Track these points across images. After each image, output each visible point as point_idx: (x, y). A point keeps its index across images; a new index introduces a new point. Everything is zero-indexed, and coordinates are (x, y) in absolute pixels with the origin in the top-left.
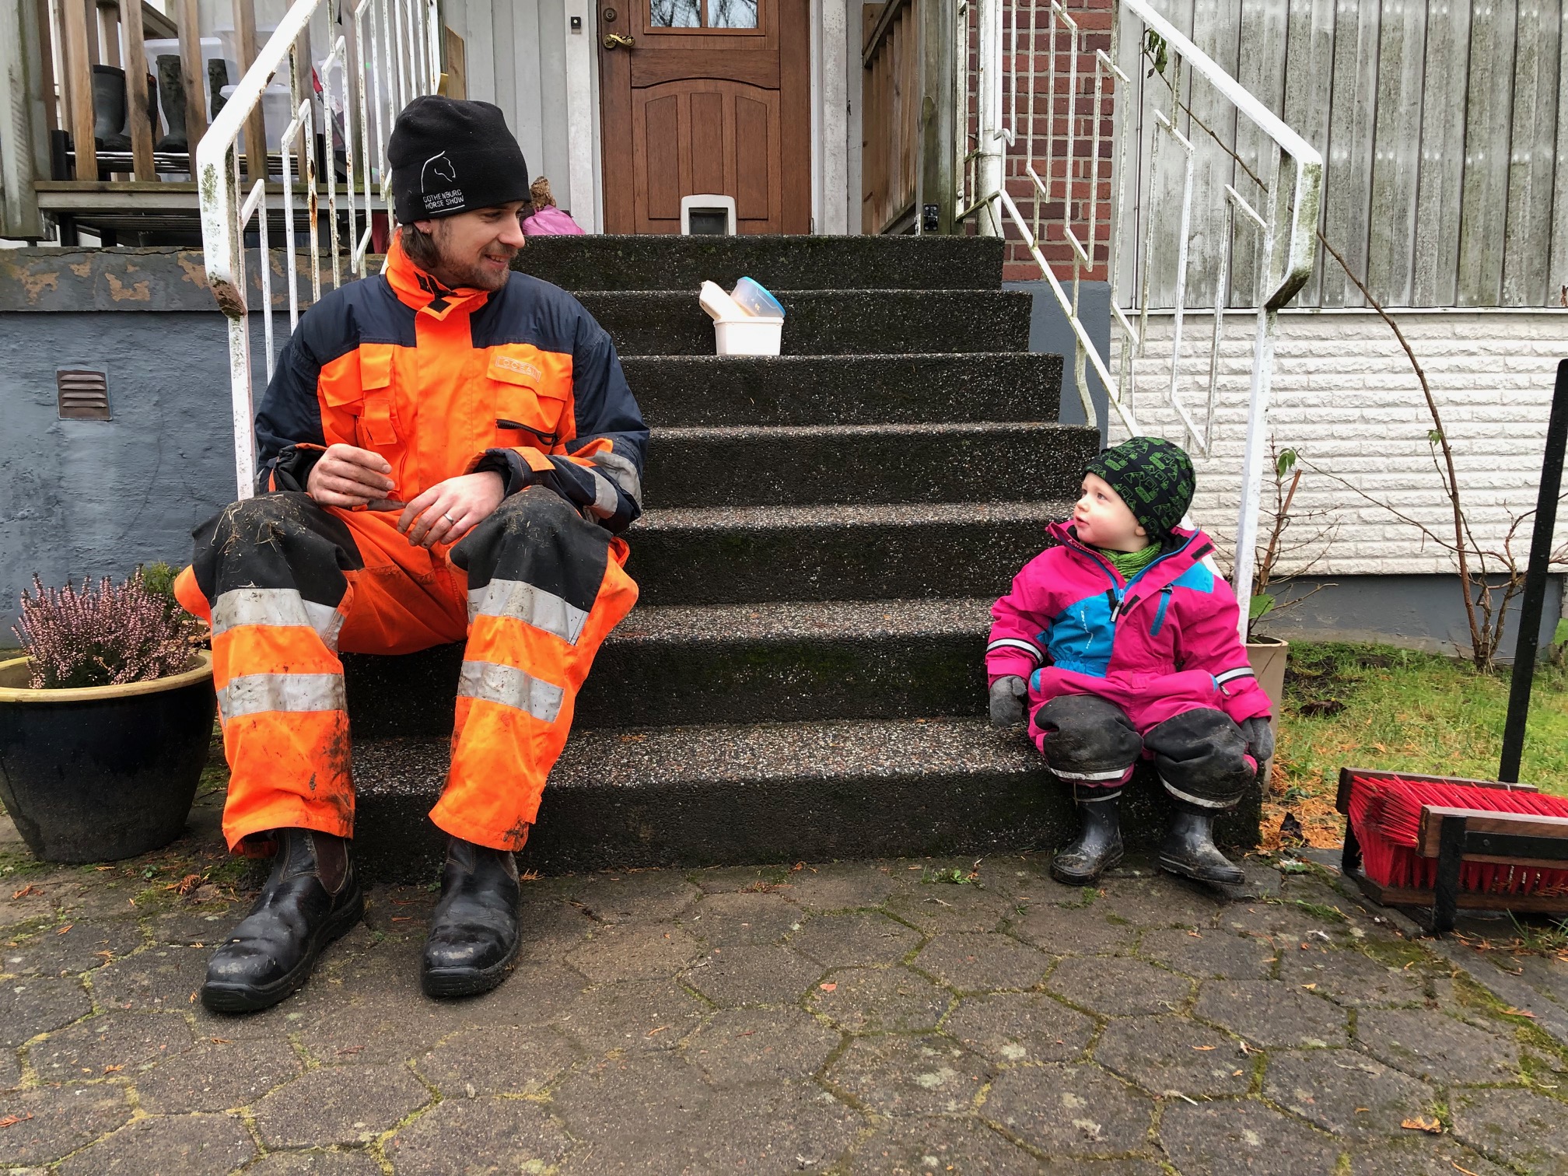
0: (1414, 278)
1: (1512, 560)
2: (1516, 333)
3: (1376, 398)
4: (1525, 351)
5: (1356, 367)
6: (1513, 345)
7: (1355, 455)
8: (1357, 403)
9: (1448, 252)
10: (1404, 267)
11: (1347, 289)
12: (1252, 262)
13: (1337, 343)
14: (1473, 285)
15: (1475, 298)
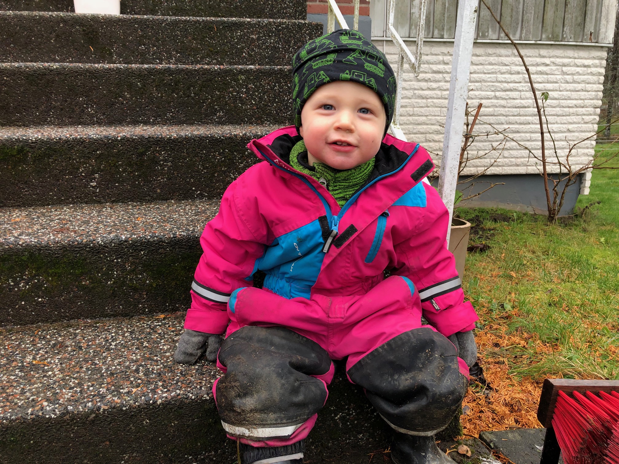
0: (522, 25)
1: (570, 167)
2: (568, 55)
3: (502, 87)
4: (571, 64)
5: (493, 70)
6: (566, 61)
7: (492, 115)
8: (493, 89)
9: (539, 12)
10: (518, 19)
11: (490, 30)
12: (444, 14)
13: (484, 58)
14: (550, 30)
15: (550, 36)
